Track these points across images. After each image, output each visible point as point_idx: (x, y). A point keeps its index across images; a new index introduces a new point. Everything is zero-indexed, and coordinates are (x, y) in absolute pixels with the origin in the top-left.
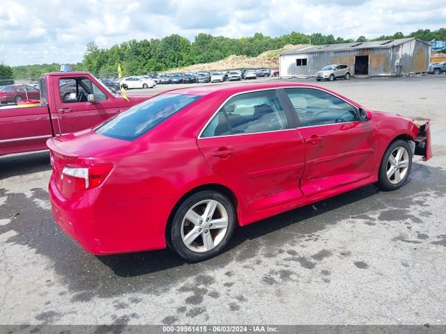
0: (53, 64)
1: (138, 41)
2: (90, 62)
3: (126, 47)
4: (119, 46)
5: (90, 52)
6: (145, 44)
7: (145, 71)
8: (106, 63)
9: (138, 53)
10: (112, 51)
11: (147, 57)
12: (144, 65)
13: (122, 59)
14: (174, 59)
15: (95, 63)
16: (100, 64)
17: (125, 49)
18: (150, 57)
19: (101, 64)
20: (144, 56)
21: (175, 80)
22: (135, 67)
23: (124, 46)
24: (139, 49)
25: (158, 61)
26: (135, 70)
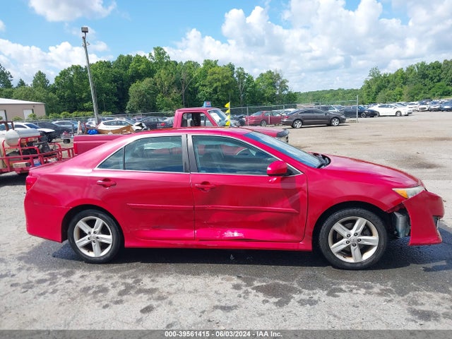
1: (428, 63)
2: (369, 87)
3: (412, 70)
4: (405, 70)
5: (371, 78)
6: (436, 66)
7: (428, 96)
8: (386, 87)
9: (424, 76)
10: (395, 76)
11: (435, 80)
12: (430, 89)
13: (404, 83)
15: (374, 88)
16: (379, 89)
17: (411, 73)
18: (439, 81)
19: (381, 89)
20: (432, 79)
21: (446, 107)
22: (417, 92)
23: (410, 70)
24: (427, 72)
25: (448, 85)
26: (417, 94)
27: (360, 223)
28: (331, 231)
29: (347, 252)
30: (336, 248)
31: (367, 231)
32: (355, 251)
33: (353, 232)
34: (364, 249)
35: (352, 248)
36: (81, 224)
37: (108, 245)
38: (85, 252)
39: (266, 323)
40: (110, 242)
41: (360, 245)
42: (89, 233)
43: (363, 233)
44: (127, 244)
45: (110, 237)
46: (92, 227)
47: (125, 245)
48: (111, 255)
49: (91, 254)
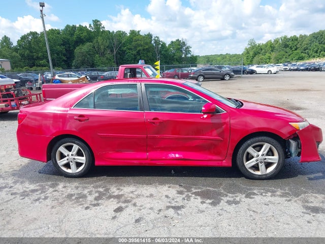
0: (227, 54)
1: (289, 37)
2: (248, 53)
3: (278, 42)
4: (273, 41)
5: (249, 46)
6: (294, 39)
7: (288, 60)
8: (260, 53)
9: (286, 46)
10: (266, 45)
11: (294, 49)
12: (289, 55)
13: (272, 51)
14: (317, 51)
15: (251, 53)
16: (255, 54)
17: (277, 43)
18: (296, 50)
19: (256, 54)
20: (291, 48)
21: (302, 68)
22: (281, 57)
23: (276, 41)
24: (288, 43)
25: (302, 52)
26: (281, 59)
27: (266, 147)
28: (246, 153)
29: (256, 168)
30: (248, 164)
31: (270, 152)
32: (262, 166)
33: (260, 153)
34: (268, 165)
35: (260, 165)
36: (62, 149)
37: (82, 164)
38: (64, 169)
39: (207, 217)
40: (84, 162)
41: (265, 162)
42: (68, 155)
43: (267, 155)
44: (96, 163)
45: (84, 158)
46: (70, 151)
47: (95, 164)
48: (85, 171)
49: (69, 171)
